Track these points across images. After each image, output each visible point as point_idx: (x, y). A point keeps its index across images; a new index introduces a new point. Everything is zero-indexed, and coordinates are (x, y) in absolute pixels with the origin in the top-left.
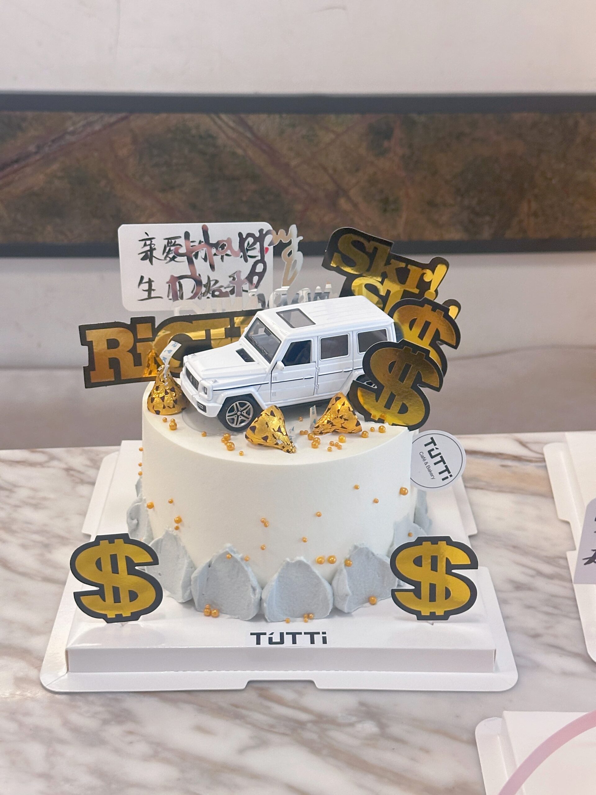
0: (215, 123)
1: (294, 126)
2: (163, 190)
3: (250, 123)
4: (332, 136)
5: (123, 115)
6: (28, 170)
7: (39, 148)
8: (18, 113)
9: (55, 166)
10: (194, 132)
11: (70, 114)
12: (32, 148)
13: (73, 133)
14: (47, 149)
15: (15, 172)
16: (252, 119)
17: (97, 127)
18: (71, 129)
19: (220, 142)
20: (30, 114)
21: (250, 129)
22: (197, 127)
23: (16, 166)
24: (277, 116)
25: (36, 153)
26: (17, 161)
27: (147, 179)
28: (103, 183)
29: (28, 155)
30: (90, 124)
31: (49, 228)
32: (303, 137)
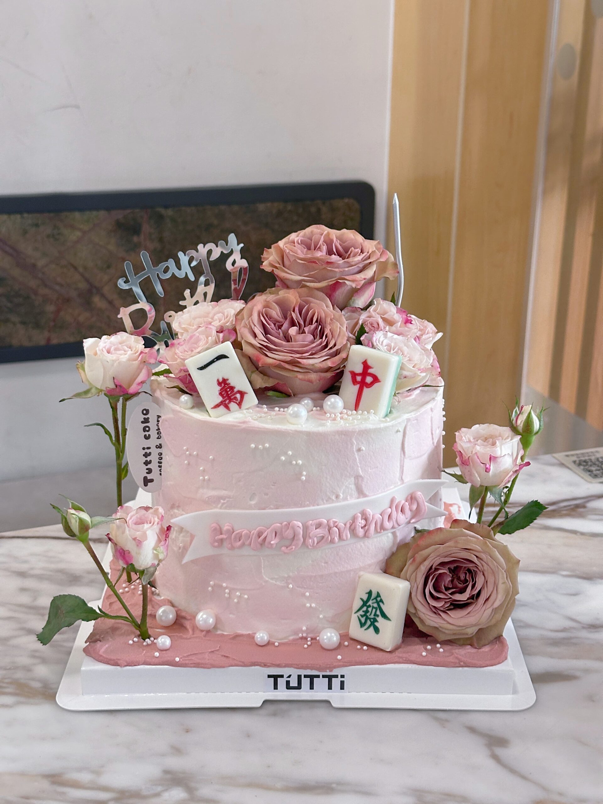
1: (37, 225)
4: (78, 234)
24: (18, 216)
32: (48, 236)
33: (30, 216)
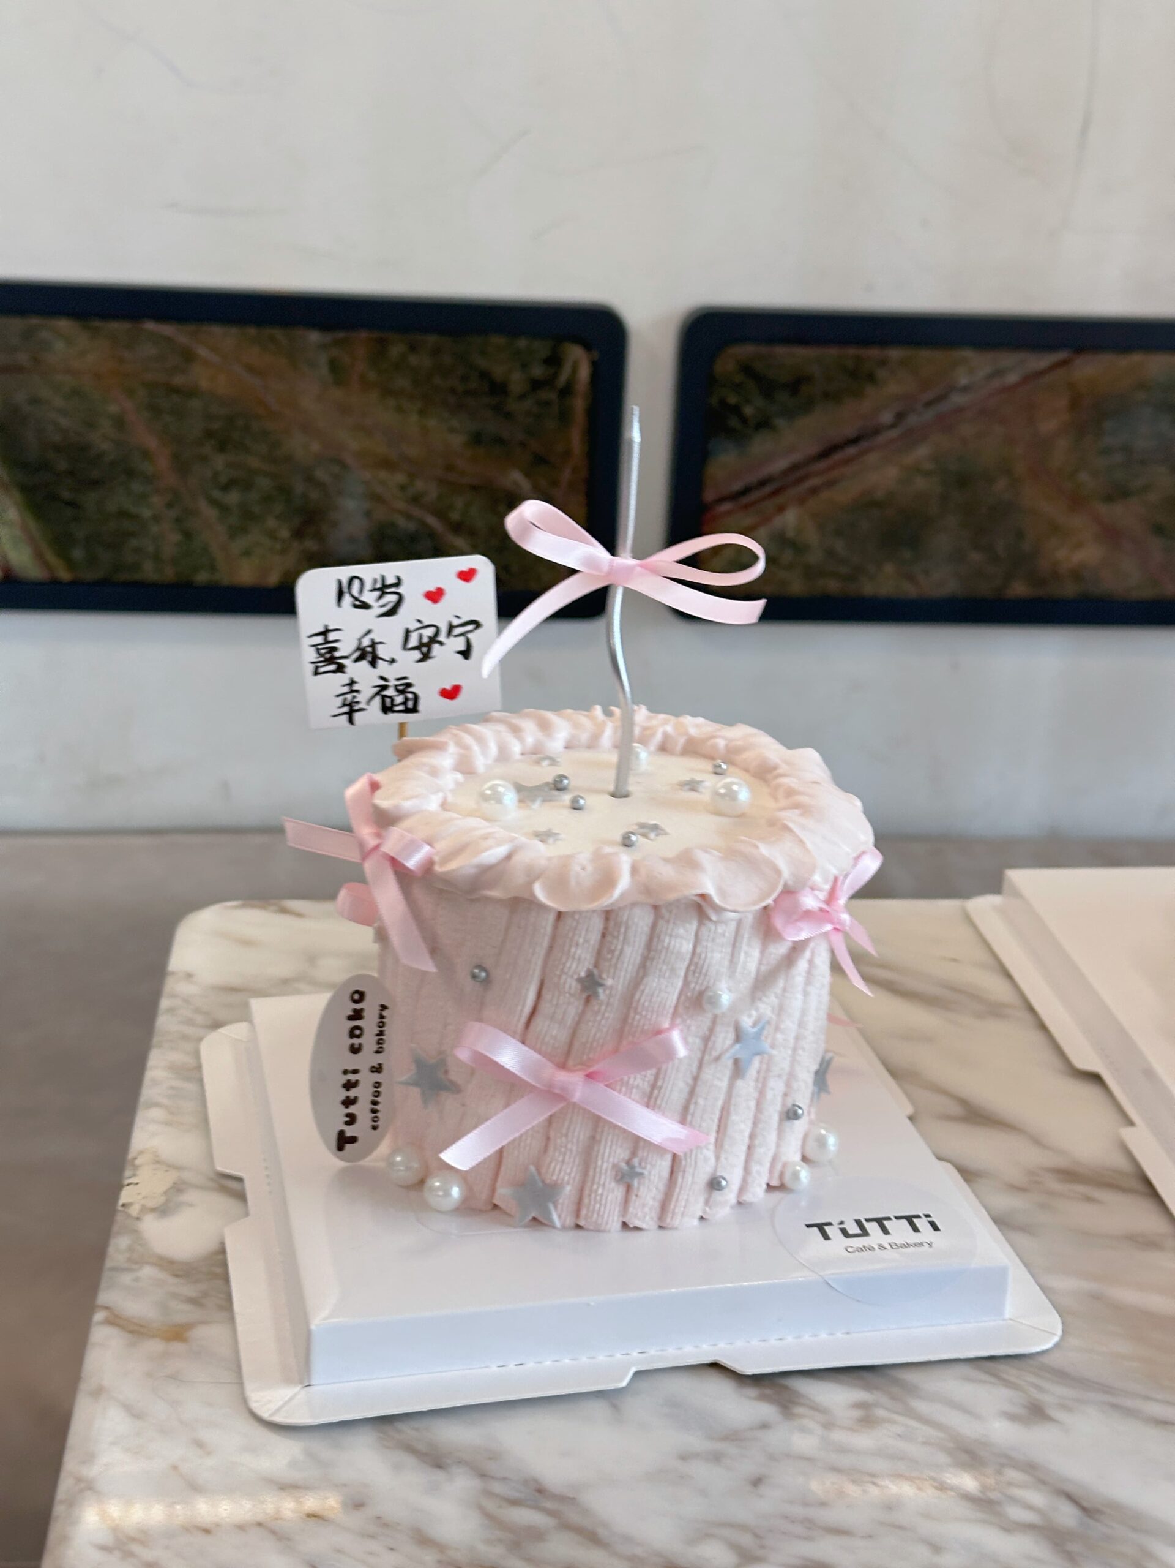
2: (1109, 499)
5: (1061, 355)
6: (872, 458)
7: (900, 416)
8: (874, 352)
9: (922, 451)
11: (968, 353)
12: (887, 417)
13: (965, 389)
14: (912, 420)
15: (848, 461)
17: (1012, 378)
18: (963, 381)
20: (895, 354)
23: (851, 451)
25: (893, 426)
26: (854, 441)
27: (1084, 477)
28: (1001, 484)
29: (876, 431)
30: (999, 373)
31: (889, 568)
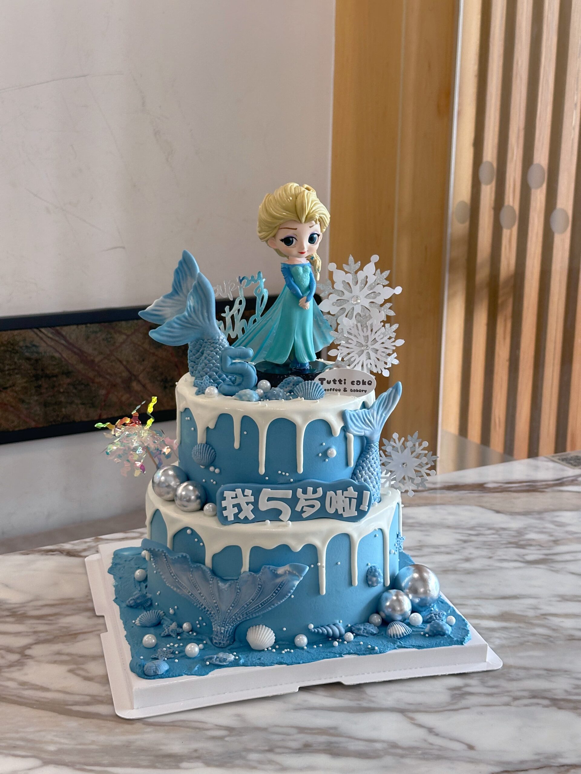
0: (37, 335)
1: (96, 332)
3: (64, 333)
4: (124, 337)
10: (21, 344)
16: (66, 330)
19: (41, 349)
21: (64, 338)
22: (24, 340)
24: (84, 326)
32: (103, 339)
33: (92, 325)
